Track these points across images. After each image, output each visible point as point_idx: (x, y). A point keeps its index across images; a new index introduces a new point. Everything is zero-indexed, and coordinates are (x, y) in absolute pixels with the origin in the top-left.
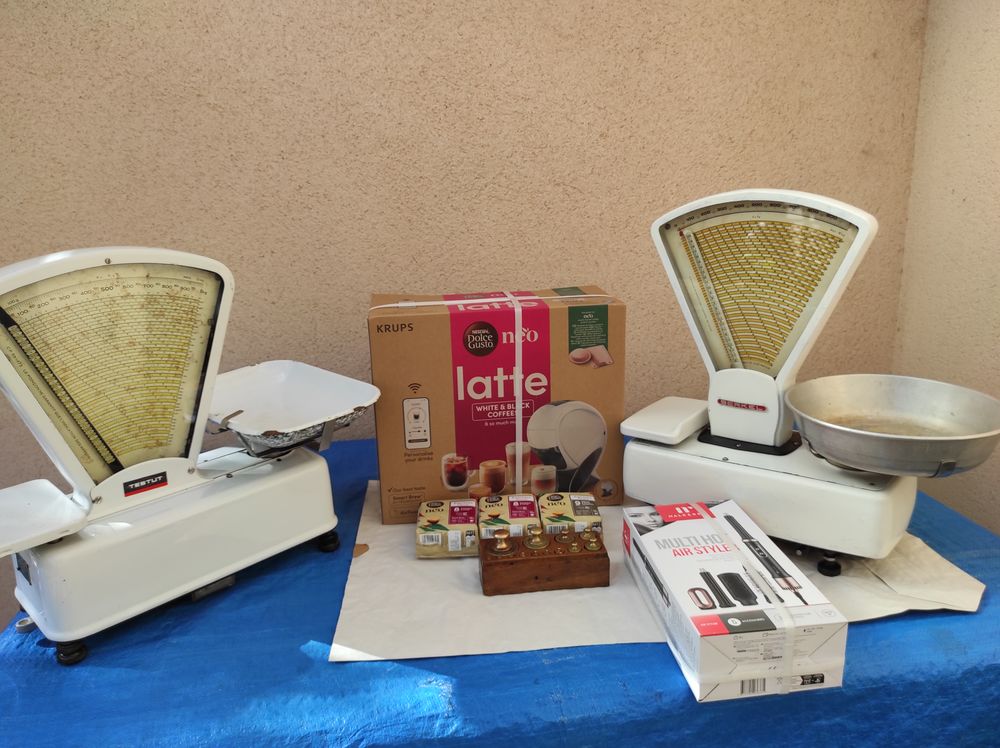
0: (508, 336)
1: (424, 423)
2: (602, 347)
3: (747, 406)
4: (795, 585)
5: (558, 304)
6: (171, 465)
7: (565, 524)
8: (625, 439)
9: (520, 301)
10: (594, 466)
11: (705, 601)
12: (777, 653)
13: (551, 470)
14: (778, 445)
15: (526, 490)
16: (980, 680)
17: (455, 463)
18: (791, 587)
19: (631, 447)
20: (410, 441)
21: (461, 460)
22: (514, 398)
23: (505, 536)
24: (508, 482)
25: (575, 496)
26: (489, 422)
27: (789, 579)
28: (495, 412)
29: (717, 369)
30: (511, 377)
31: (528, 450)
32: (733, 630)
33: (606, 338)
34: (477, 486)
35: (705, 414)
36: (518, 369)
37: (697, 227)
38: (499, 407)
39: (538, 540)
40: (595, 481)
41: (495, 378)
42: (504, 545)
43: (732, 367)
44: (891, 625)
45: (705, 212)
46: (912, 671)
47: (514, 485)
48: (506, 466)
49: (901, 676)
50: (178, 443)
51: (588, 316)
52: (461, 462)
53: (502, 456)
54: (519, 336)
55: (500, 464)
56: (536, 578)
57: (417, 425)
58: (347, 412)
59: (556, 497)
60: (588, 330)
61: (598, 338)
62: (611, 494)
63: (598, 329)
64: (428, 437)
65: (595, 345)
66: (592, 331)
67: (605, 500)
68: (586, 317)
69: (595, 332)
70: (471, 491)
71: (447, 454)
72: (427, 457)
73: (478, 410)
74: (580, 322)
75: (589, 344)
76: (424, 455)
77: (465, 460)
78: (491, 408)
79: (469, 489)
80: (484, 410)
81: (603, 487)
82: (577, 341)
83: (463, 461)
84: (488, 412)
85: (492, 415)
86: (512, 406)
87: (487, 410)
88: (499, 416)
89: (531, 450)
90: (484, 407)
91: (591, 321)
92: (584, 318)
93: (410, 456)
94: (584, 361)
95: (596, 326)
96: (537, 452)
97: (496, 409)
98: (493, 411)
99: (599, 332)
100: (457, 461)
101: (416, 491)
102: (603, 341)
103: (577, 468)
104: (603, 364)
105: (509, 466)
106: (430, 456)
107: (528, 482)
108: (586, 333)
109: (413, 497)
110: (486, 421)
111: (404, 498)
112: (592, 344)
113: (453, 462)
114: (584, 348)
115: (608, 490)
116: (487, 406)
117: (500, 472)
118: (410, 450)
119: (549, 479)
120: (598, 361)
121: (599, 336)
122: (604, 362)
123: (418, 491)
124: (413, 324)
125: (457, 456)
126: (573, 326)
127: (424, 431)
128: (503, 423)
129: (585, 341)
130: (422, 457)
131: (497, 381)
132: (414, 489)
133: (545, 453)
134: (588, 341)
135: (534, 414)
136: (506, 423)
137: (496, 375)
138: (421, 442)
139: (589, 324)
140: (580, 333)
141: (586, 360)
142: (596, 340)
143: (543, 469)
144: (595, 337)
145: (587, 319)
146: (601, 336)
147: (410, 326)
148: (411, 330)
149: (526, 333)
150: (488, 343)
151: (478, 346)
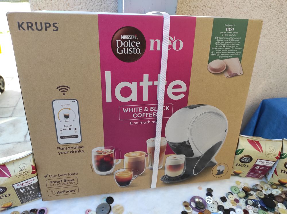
0: (156, 44)
1: (74, 121)
10: (214, 154)
13: (181, 158)
17: (103, 154)
20: (62, 137)
21: (108, 152)
22: (157, 102)
24: (147, 168)
26: (133, 121)
28: (139, 113)
30: (156, 83)
31: (165, 144)
33: (242, 51)
34: (122, 171)
36: (162, 77)
38: (143, 109)
40: (214, 164)
41: (141, 84)
47: (152, 169)
48: (147, 156)
51: (230, 29)
54: (165, 44)
55: (142, 154)
57: (67, 124)
60: (228, 42)
61: (235, 51)
62: (223, 173)
63: (236, 42)
64: (79, 134)
65: (232, 57)
66: (231, 44)
67: (218, 177)
68: (228, 30)
69: (233, 44)
70: (117, 175)
71: (96, 147)
72: (78, 150)
73: (125, 112)
74: (222, 34)
75: (226, 56)
76: (76, 148)
77: (112, 152)
78: (136, 109)
79: (115, 173)
80: (130, 112)
81: (218, 169)
82: (217, 52)
83: (110, 152)
84: (133, 113)
85: (136, 115)
86: (154, 109)
87: (132, 111)
88: (143, 117)
89: (167, 144)
90: (130, 108)
91: (231, 34)
92: (226, 30)
93: (63, 150)
94: (220, 71)
95: (235, 39)
96: (172, 145)
97: (141, 110)
98: (137, 113)
99: (237, 45)
100: (105, 153)
101: (70, 176)
102: (238, 54)
103: (201, 156)
104: (234, 75)
105: (148, 155)
106: (81, 149)
107: (163, 167)
108: (226, 45)
109: (68, 181)
110: (131, 121)
111: (60, 181)
112: (229, 56)
113: (101, 153)
114: (221, 60)
115: (221, 171)
116: (132, 108)
117: (141, 160)
118: (63, 145)
119: (179, 164)
120: (231, 72)
121: (236, 49)
122: (236, 73)
123: (71, 176)
124: (58, 23)
125: (105, 149)
126: (215, 38)
127: (74, 129)
128: (146, 123)
129: (223, 53)
130: (74, 150)
131: (142, 86)
132: (67, 175)
133: (178, 145)
134: (226, 53)
135: (173, 115)
136: (148, 122)
137: (142, 81)
138: (72, 138)
139: (230, 37)
140: (220, 45)
141: (222, 70)
142: (232, 53)
143: (175, 158)
144: (233, 50)
145: (229, 31)
146: (237, 49)
147: (55, 25)
148: (57, 30)
149: (172, 42)
150: (136, 49)
151: (126, 52)
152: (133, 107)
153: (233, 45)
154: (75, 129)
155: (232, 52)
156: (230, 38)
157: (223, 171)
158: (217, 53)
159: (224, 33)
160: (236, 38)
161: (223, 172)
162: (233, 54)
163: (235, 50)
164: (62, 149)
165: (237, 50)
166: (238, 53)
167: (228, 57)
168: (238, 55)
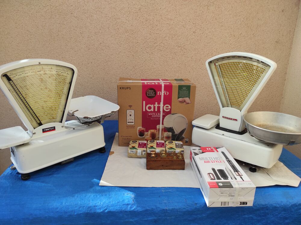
0: (159, 93)
1: (133, 117)
2: (188, 98)
3: (231, 119)
4: (241, 174)
5: (175, 84)
6: (57, 125)
7: (173, 150)
8: (193, 126)
9: (164, 82)
10: (183, 133)
11: (212, 177)
12: (233, 195)
13: (170, 134)
14: (240, 131)
15: (162, 139)
16: (296, 208)
17: (141, 130)
18: (239, 175)
19: (195, 129)
20: (128, 122)
22: (160, 112)
23: (154, 153)
24: (157, 136)
25: (177, 142)
27: (239, 173)
28: (154, 115)
29: (223, 107)
30: (160, 105)
31: (163, 127)
32: (220, 187)
33: (190, 95)
34: (148, 137)
35: (218, 120)
36: (162, 103)
37: (220, 63)
38: (155, 114)
39: (164, 154)
40: (184, 138)
41: (155, 105)
42: (154, 155)
43: (228, 107)
44: (270, 189)
45: (223, 58)
46: (275, 203)
47: (159, 137)
48: (157, 132)
49: (272, 204)
50: (59, 119)
51: (184, 88)
53: (155, 128)
54: (163, 93)
55: (155, 131)
56: (163, 166)
57: (130, 118)
58: (109, 113)
59: (171, 142)
62: (188, 142)
64: (134, 122)
66: (185, 93)
67: (186, 144)
71: (139, 127)
73: (149, 115)
74: (182, 90)
75: (184, 97)
76: (132, 127)
77: (144, 129)
79: (145, 137)
81: (186, 140)
91: (185, 90)
93: (129, 127)
94: (182, 102)
95: (187, 91)
96: (166, 128)
99: (187, 93)
101: (129, 137)
103: (178, 134)
104: (188, 103)
106: (134, 127)
107: (163, 137)
108: (183, 93)
109: (128, 139)
110: (151, 118)
114: (182, 98)
116: (152, 114)
117: (155, 133)
118: (128, 125)
119: (169, 136)
120: (186, 102)
124: (131, 87)
125: (142, 128)
126: (179, 91)
128: (156, 119)
133: (169, 128)
135: (166, 117)
138: (131, 123)
140: (181, 93)
143: (168, 133)
148: (130, 89)
149: (165, 92)
150: (153, 94)
151: (150, 95)
154: (133, 120)
158: (180, 96)
162: (186, 96)
165: (188, 95)
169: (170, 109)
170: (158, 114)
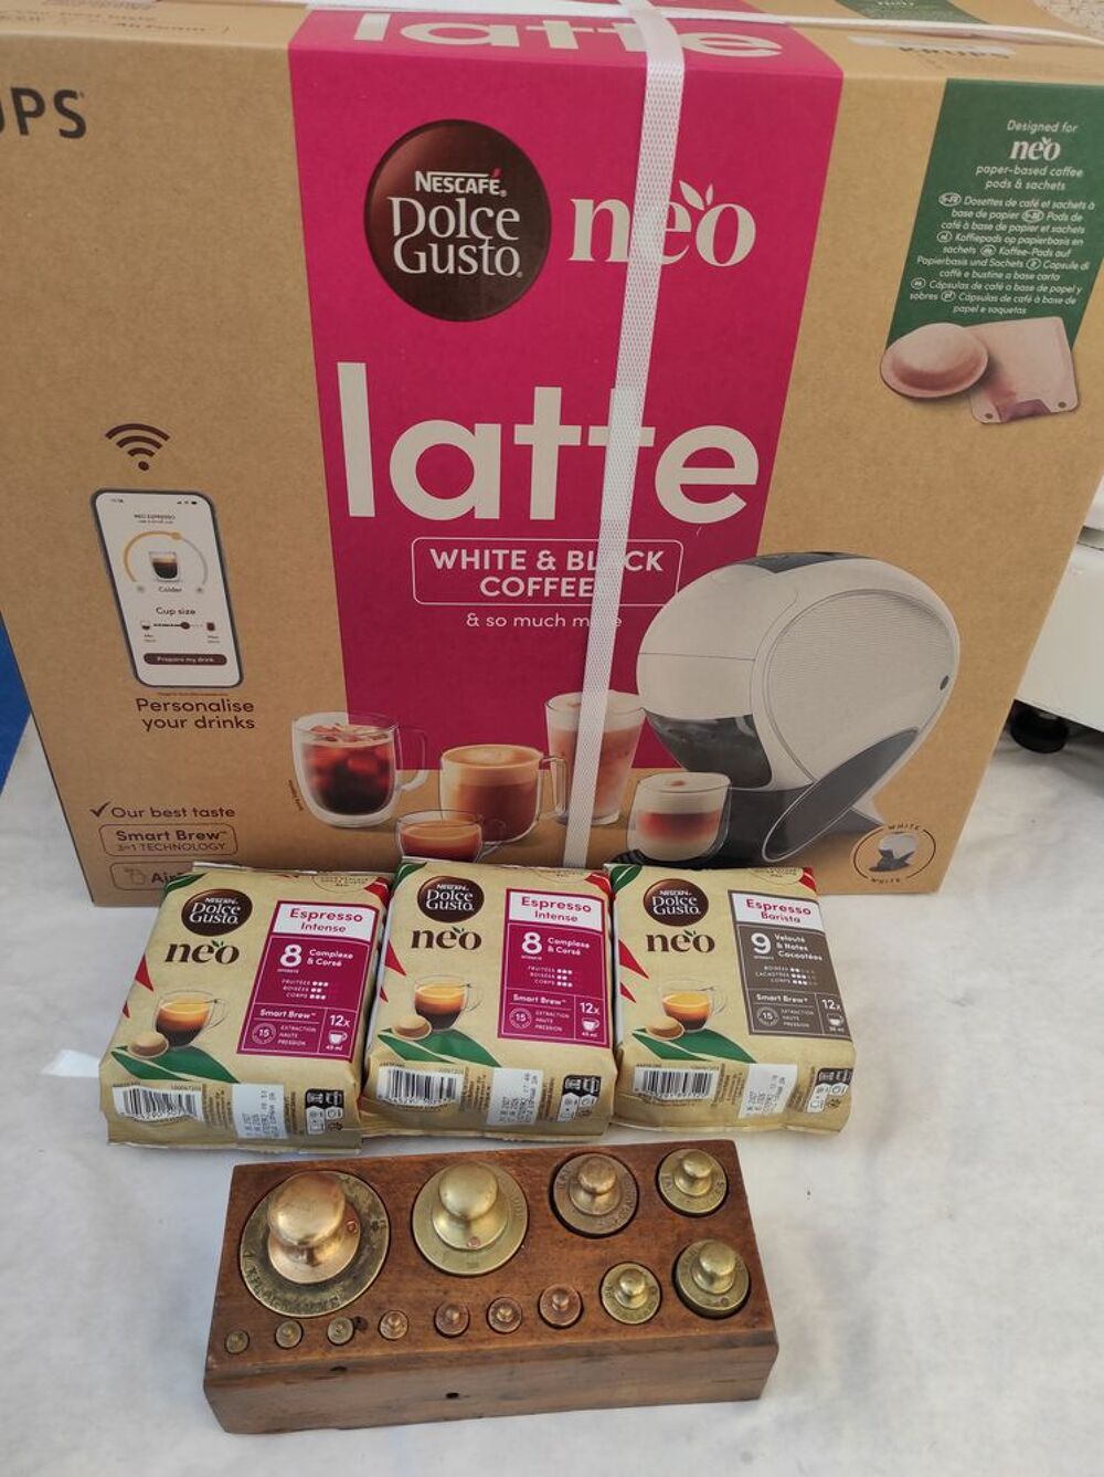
0: (603, 225)
1: (202, 593)
9: (681, 27)
10: (869, 785)
13: (711, 790)
17: (342, 744)
20: (151, 659)
21: (368, 735)
22: (596, 528)
24: (543, 818)
26: (482, 613)
28: (513, 577)
30: (597, 436)
31: (632, 722)
33: (1087, 281)
36: (627, 404)
38: (531, 560)
41: (522, 435)
47: (564, 821)
48: (544, 766)
51: (1036, 148)
52: (370, 743)
53: (530, 733)
54: (653, 226)
55: (521, 758)
57: (172, 602)
60: (1013, 228)
61: (1047, 277)
62: (907, 865)
63: (1061, 230)
64: (227, 650)
65: (1024, 311)
66: (1030, 241)
67: (881, 882)
68: (1023, 157)
69: (1040, 241)
70: (407, 832)
71: (307, 713)
72: (229, 715)
73: (439, 565)
74: (984, 177)
75: (993, 305)
76: (219, 709)
77: (386, 737)
78: (494, 558)
79: (400, 825)
80: (464, 567)
81: (884, 845)
82: (946, 280)
83: (375, 738)
84: (482, 573)
85: (498, 587)
86: (585, 560)
87: (477, 567)
88: (530, 594)
89: (646, 723)
90: (464, 552)
91: (1039, 179)
92: (1013, 156)
93: (162, 710)
94: (948, 386)
95: (1058, 212)
96: (668, 728)
97: (518, 564)
98: (503, 575)
99: (1064, 248)
100: (355, 739)
101: (199, 819)
102: (1066, 296)
103: (806, 787)
104: (1026, 409)
105: (553, 765)
106: (243, 716)
107: (621, 816)
108: (998, 246)
109: (194, 837)
110: (470, 609)
111: (159, 836)
112: (1012, 305)
113: (335, 740)
114: (964, 324)
115: (898, 854)
116: (477, 552)
117: (520, 782)
118: (160, 690)
119: (698, 811)
120: (1011, 394)
121: (1055, 266)
122: (1039, 400)
123: (206, 820)
124: (82, 95)
125: (352, 721)
126: (943, 199)
127: (205, 626)
128: (544, 622)
129: (980, 287)
130: (210, 716)
131: (529, 448)
132: (190, 813)
133: (698, 733)
134: (993, 287)
135: (678, 597)
136: (554, 622)
137: (528, 418)
138: (198, 663)
139: (1028, 195)
140: (966, 244)
141: (959, 381)
142: (1032, 288)
143: (680, 783)
144: (1036, 273)
145: (1027, 163)
146: (1063, 266)
147: (68, 103)
148: (80, 131)
149: (696, 216)
150: (498, 249)
151: (443, 262)
152: (482, 546)
153: (1043, 247)
154: (211, 627)
155: (1028, 283)
156: (1028, 204)
157: (907, 856)
158: (941, 286)
159: (1000, 170)
160: (1062, 205)
161: (907, 862)
162: (1034, 294)
163: (1050, 271)
164: (155, 707)
165: (1057, 272)
166: (1061, 290)
167: (1002, 311)
168: (1060, 301)
169: (740, 490)
170: (574, 559)
